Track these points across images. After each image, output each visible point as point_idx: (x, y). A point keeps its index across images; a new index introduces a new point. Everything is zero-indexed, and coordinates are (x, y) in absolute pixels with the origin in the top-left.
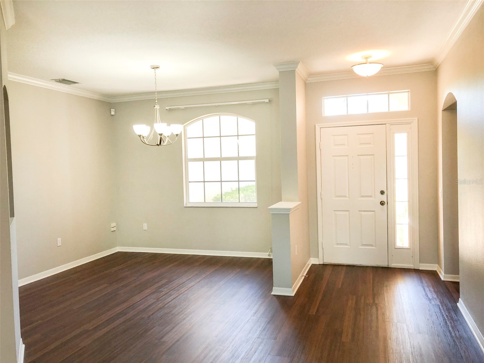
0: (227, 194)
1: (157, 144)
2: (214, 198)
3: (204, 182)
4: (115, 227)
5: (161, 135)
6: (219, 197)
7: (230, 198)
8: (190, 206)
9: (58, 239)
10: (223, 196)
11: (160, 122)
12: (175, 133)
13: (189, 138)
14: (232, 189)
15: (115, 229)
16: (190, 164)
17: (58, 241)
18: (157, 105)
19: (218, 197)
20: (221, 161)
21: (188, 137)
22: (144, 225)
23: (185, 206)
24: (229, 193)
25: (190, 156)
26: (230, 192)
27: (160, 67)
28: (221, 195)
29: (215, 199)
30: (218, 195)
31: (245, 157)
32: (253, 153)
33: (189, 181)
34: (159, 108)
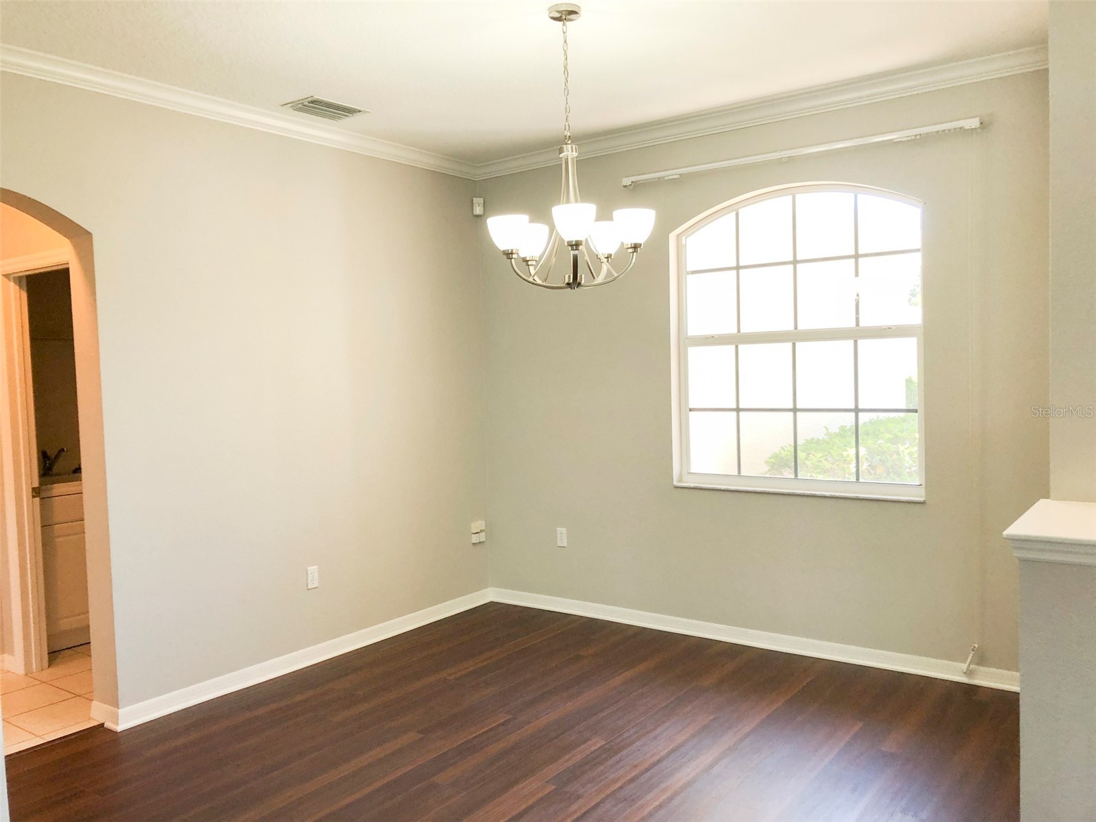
0: (814, 443)
1: (567, 281)
2: (772, 457)
3: (738, 410)
4: (481, 531)
5: (576, 245)
6: (787, 455)
7: (822, 459)
8: (692, 485)
9: (309, 568)
10: (799, 453)
11: (579, 198)
12: (630, 241)
13: (693, 272)
14: (827, 429)
15: (482, 537)
16: (694, 353)
17: (309, 574)
18: (569, 146)
19: (784, 453)
20: (797, 344)
21: (689, 269)
22: (558, 532)
23: (676, 483)
24: (818, 442)
25: (693, 330)
26: (821, 438)
27: (582, 13)
28: (792, 449)
29: (773, 460)
30: (783, 448)
31: (880, 327)
32: (914, 315)
33: (691, 407)
34: (575, 154)
